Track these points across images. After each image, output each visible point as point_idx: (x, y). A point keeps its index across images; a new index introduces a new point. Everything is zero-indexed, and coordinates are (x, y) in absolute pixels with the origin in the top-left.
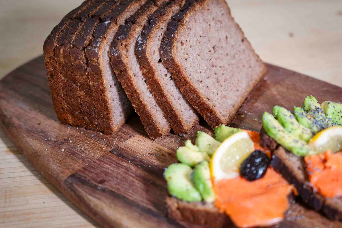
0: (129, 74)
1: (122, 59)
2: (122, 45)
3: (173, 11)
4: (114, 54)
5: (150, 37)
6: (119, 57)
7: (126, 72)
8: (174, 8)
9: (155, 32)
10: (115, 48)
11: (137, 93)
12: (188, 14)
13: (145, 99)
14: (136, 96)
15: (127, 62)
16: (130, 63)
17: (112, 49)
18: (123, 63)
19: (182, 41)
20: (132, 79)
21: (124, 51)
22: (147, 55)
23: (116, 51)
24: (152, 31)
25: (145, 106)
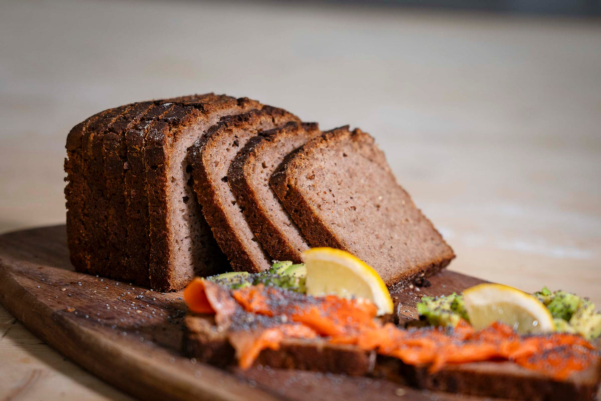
0: (166, 174)
1: (164, 147)
2: (170, 131)
3: (261, 122)
4: (154, 137)
5: (213, 140)
6: (160, 143)
7: (163, 170)
8: (264, 118)
9: (222, 135)
10: (158, 130)
11: (165, 208)
12: (284, 133)
13: (173, 224)
14: (162, 212)
15: (170, 155)
16: (174, 159)
17: (154, 130)
18: (163, 154)
19: (264, 162)
20: (167, 184)
21: (170, 139)
22: (204, 162)
23: (160, 133)
24: (218, 133)
25: (168, 232)
